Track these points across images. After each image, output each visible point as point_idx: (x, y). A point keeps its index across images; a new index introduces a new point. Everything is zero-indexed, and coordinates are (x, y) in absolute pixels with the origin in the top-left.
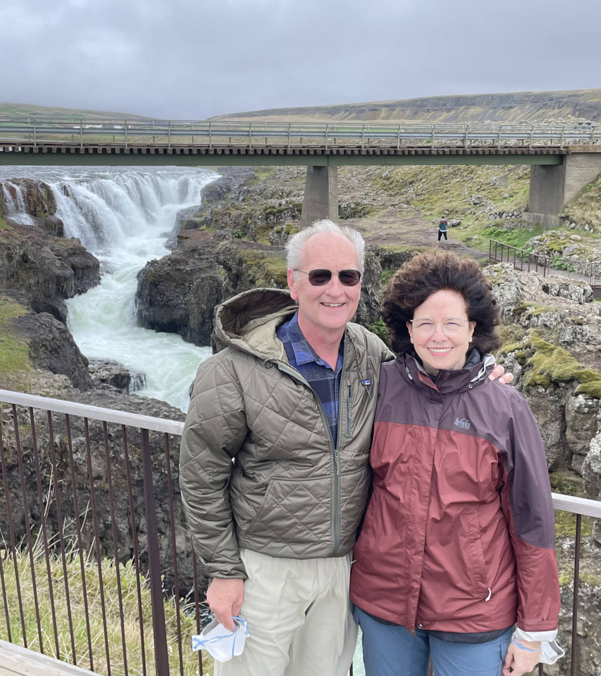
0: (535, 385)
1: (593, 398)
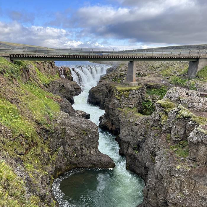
0: (179, 118)
1: (194, 122)
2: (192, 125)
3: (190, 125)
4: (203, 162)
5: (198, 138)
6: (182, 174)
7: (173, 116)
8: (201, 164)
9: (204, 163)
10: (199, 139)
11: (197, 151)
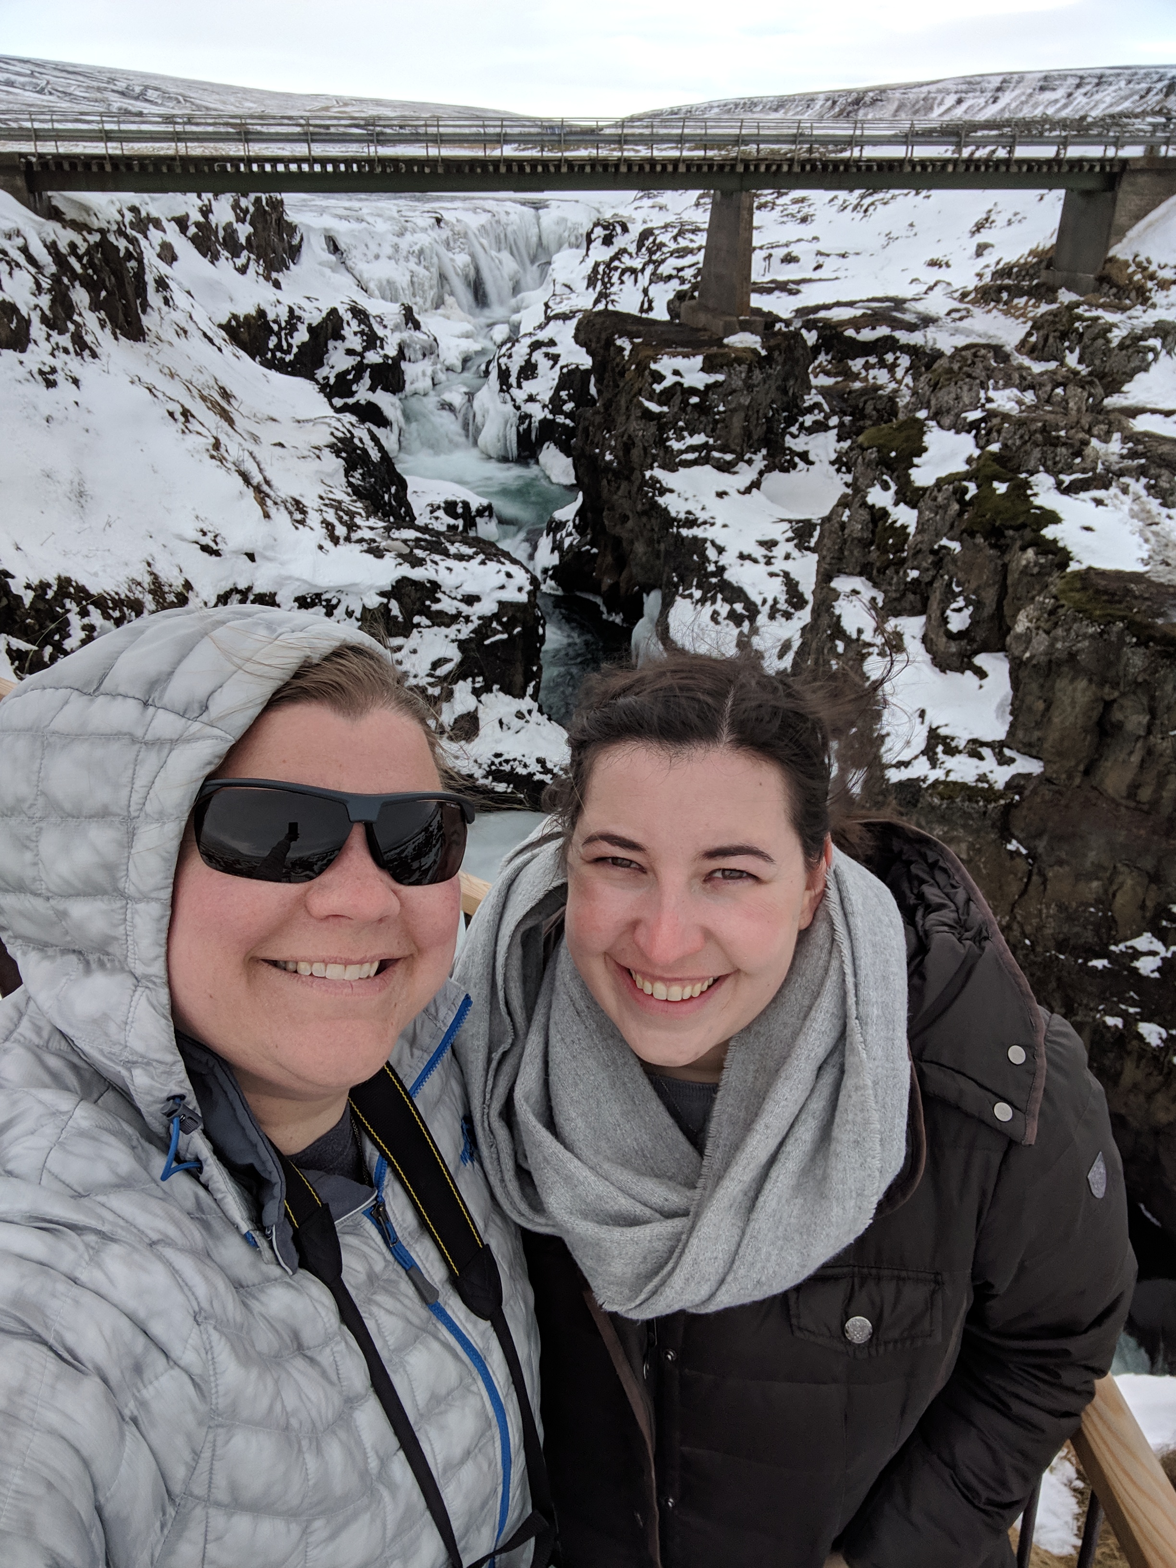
2: (1036, 570)
3: (1026, 569)
4: (1077, 765)
5: (1055, 640)
6: (964, 826)
7: (943, 519)
8: (1064, 776)
9: (1081, 768)
10: (1059, 645)
11: (1048, 708)
